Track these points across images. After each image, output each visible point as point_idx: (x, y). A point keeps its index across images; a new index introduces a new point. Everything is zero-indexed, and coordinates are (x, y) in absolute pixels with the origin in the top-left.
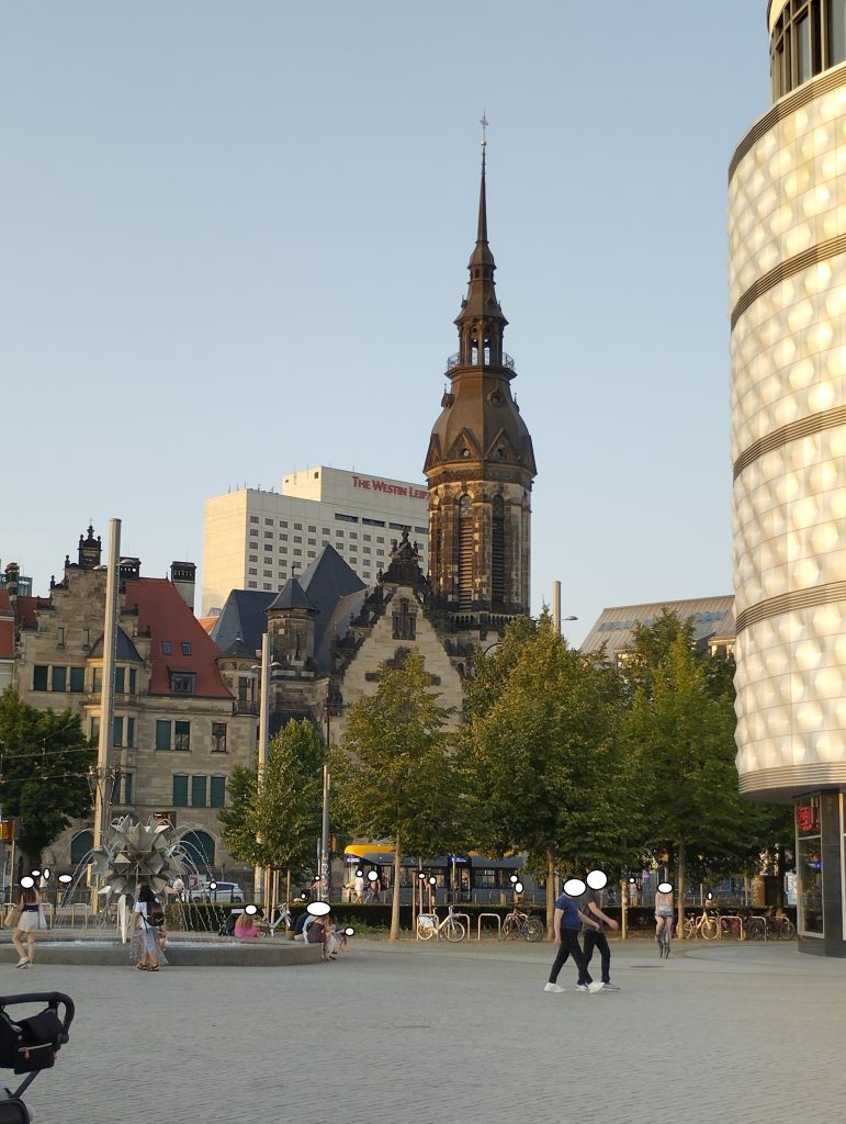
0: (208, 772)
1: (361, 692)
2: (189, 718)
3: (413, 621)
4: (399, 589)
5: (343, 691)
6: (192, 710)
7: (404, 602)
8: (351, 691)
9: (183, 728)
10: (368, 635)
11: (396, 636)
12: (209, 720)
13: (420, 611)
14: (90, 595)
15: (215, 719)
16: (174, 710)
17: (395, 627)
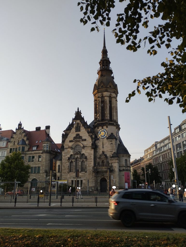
0: (37, 166)
1: (68, 145)
2: (34, 155)
3: (80, 127)
4: (77, 121)
5: (64, 145)
6: (35, 153)
7: (78, 124)
8: (66, 145)
9: (33, 157)
10: (70, 132)
11: (76, 131)
12: (38, 155)
13: (82, 125)
14: (19, 134)
15: (39, 155)
16: (31, 154)
17: (76, 130)
